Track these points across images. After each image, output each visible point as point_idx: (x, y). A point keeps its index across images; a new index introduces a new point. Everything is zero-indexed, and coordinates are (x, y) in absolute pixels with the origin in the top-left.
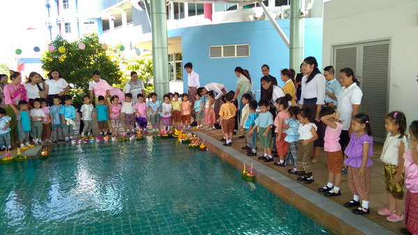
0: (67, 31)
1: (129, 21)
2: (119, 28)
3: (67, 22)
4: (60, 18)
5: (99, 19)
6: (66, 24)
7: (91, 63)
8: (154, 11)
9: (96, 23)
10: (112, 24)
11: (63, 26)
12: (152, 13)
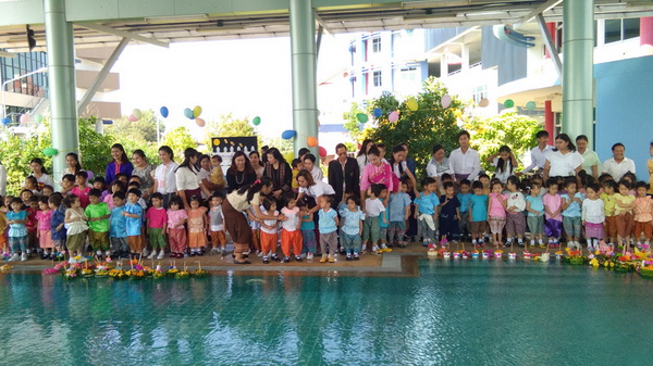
0: (376, 84)
1: (473, 61)
2: (456, 75)
3: (375, 70)
4: (367, 66)
5: (424, 63)
6: (376, 74)
7: (433, 129)
8: (571, 37)
9: (419, 70)
10: (444, 69)
11: (371, 77)
12: (567, 42)
